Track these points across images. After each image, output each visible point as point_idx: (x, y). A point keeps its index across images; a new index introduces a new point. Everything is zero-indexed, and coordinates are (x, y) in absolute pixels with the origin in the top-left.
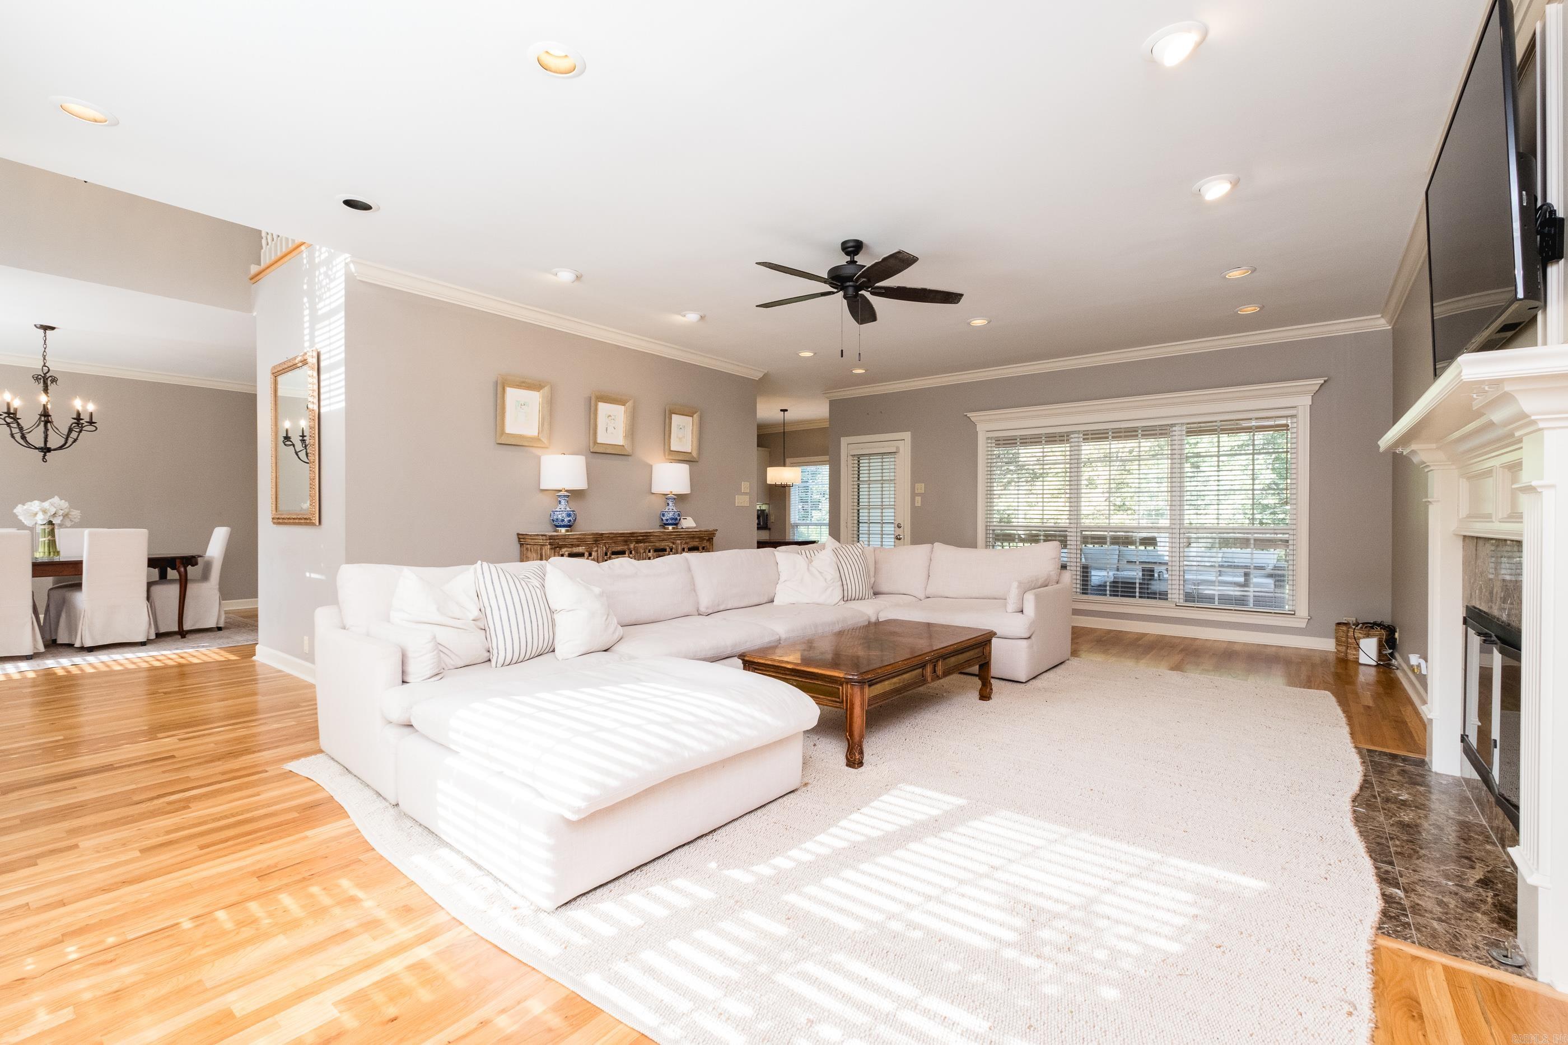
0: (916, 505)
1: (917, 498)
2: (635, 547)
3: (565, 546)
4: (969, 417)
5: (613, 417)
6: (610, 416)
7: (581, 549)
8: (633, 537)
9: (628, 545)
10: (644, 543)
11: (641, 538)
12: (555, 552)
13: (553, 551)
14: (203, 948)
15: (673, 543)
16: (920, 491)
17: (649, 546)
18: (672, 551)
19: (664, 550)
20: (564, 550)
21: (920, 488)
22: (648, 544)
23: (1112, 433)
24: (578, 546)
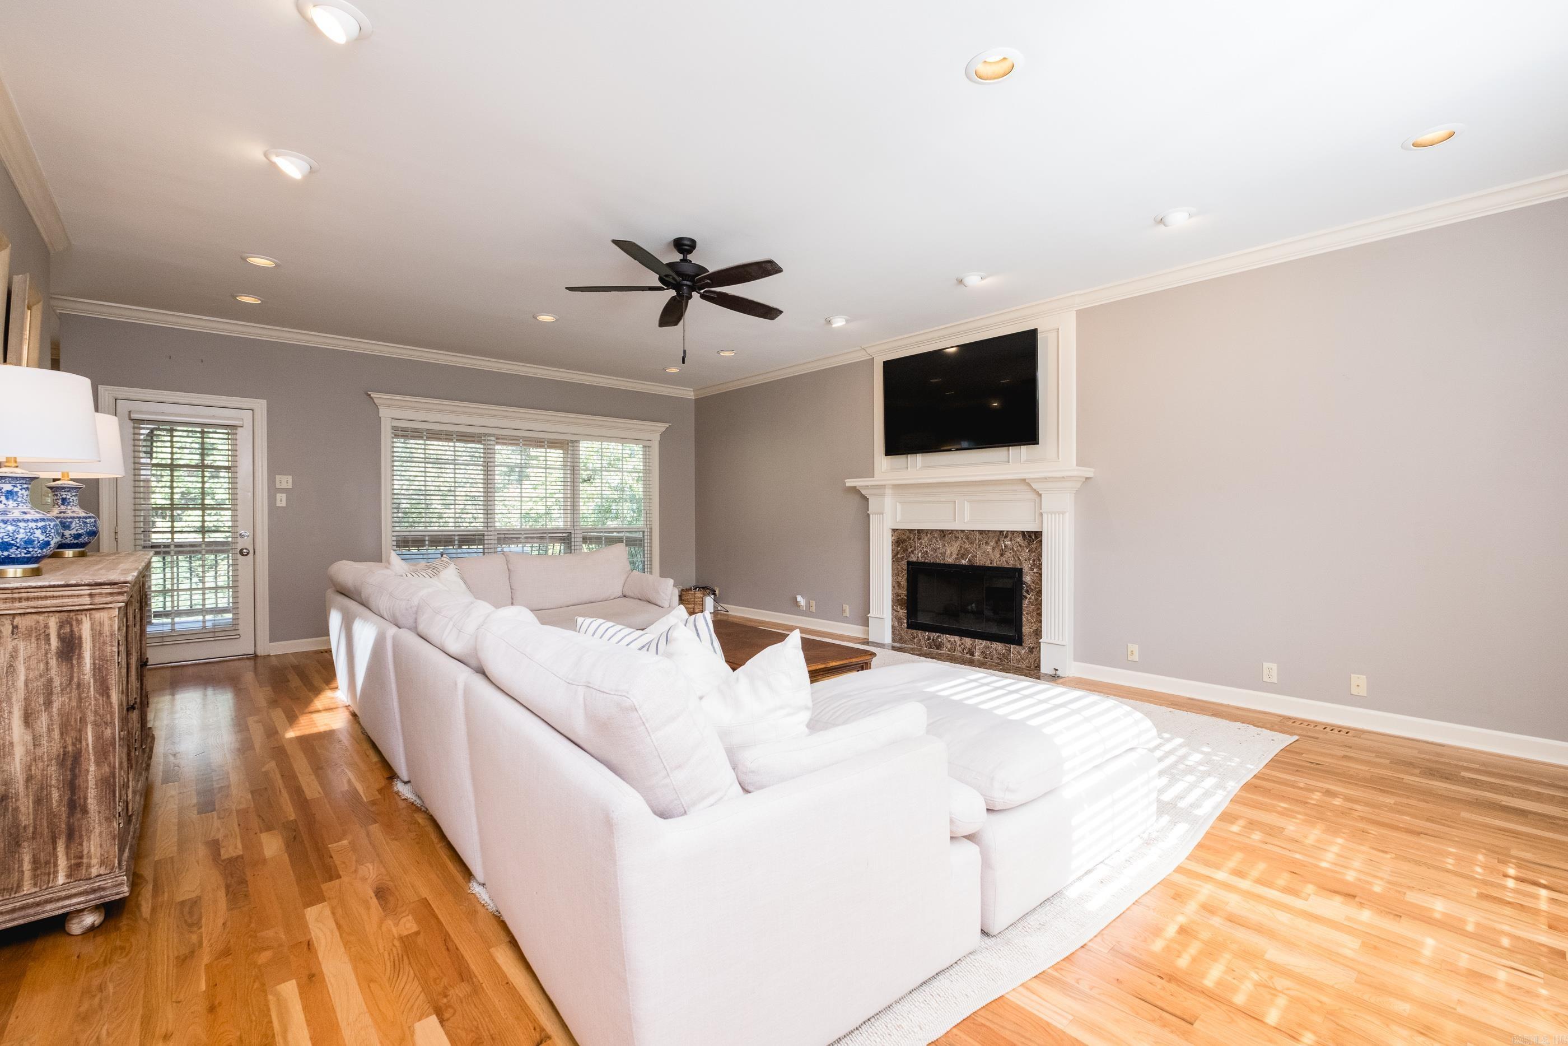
0: (278, 504)
1: (279, 496)
4: (372, 398)
14: (1325, 1004)
16: (284, 486)
21: (285, 481)
23: (548, 442)
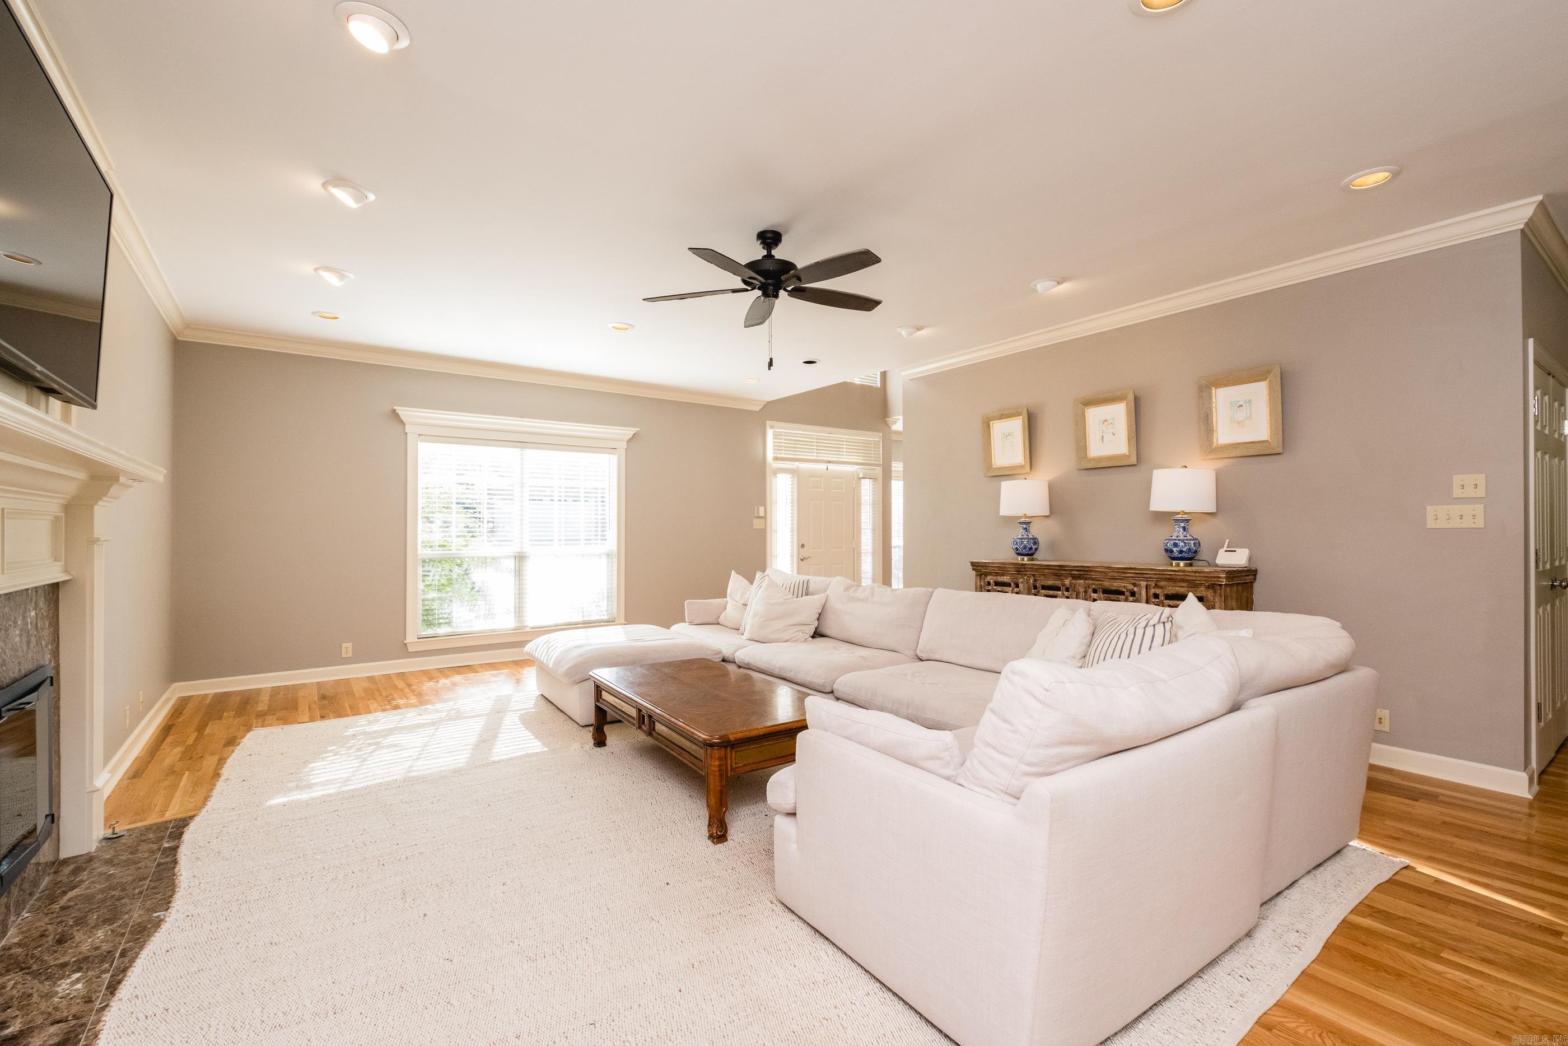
2: (1071, 584)
3: (990, 574)
5: (1110, 421)
6: (1106, 421)
7: (1006, 579)
8: (1065, 570)
9: (1062, 580)
10: (1086, 579)
11: (1076, 573)
12: (980, 579)
13: (979, 577)
15: (1135, 585)
17: (1092, 584)
18: (1133, 596)
19: (1122, 593)
20: (989, 578)
22: (1091, 582)
24: (1003, 575)
